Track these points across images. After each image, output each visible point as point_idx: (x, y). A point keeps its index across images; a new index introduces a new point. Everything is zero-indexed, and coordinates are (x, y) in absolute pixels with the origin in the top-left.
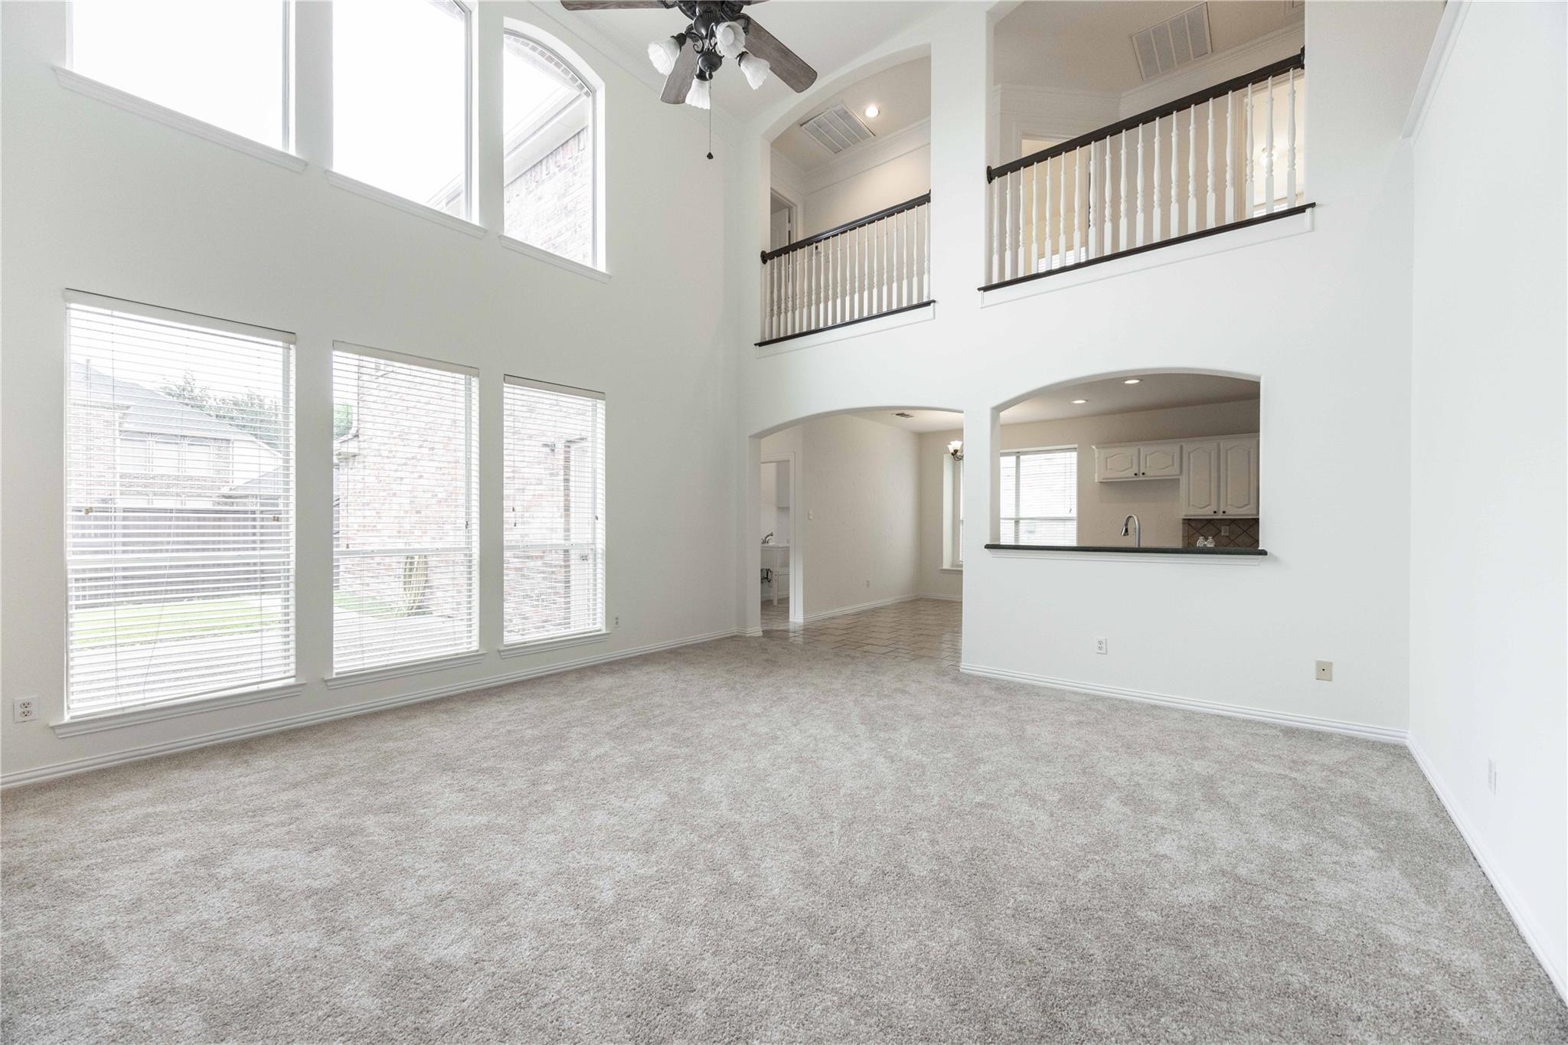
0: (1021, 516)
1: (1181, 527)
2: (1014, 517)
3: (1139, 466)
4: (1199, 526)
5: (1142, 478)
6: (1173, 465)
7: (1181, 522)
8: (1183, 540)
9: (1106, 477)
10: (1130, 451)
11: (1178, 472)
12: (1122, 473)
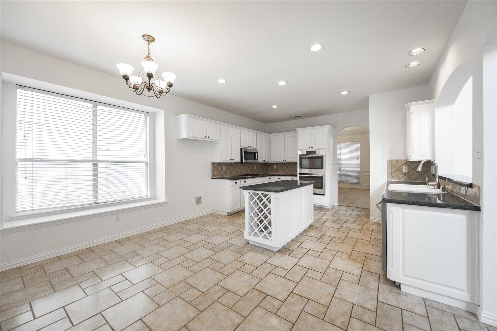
1: (211, 166)
2: (91, 159)
3: (206, 133)
5: (207, 139)
6: (218, 134)
7: (211, 164)
8: (212, 173)
9: (192, 136)
10: (203, 123)
11: (220, 139)
12: (200, 135)
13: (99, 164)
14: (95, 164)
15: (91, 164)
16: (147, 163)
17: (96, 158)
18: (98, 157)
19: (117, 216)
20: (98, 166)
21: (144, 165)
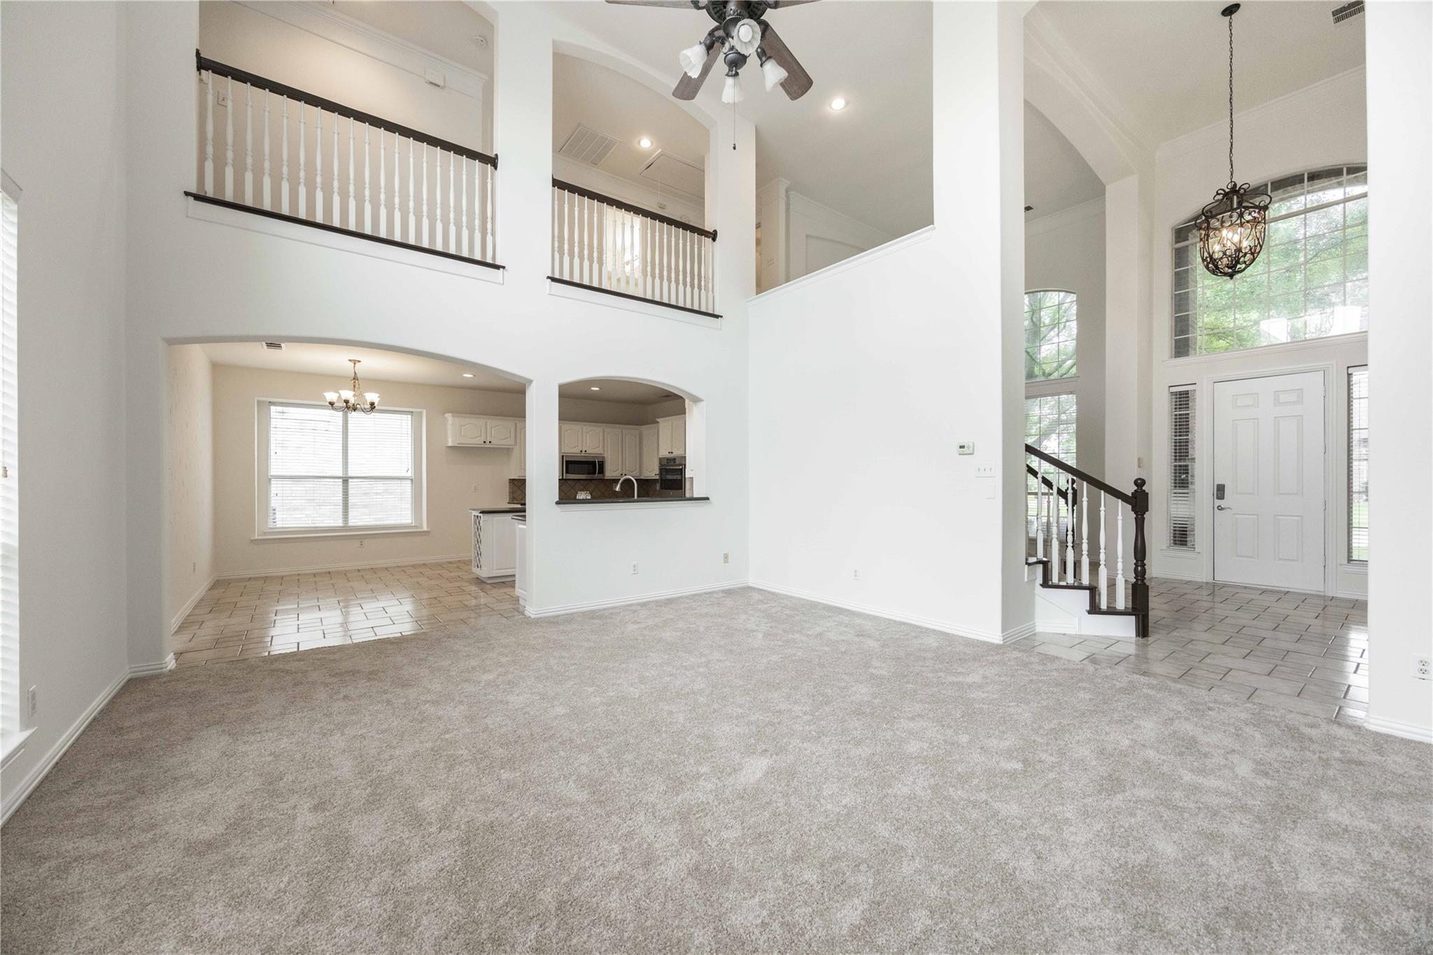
0: (350, 474)
1: (508, 484)
2: (341, 475)
3: (486, 436)
4: (520, 484)
5: (488, 445)
6: (510, 437)
7: (508, 481)
8: (510, 495)
9: (460, 442)
10: (480, 422)
11: (513, 443)
12: (475, 440)
13: (350, 480)
14: (345, 481)
15: (341, 480)
16: (412, 480)
17: (347, 474)
18: (349, 472)
19: (361, 542)
20: (350, 483)
21: (409, 482)
